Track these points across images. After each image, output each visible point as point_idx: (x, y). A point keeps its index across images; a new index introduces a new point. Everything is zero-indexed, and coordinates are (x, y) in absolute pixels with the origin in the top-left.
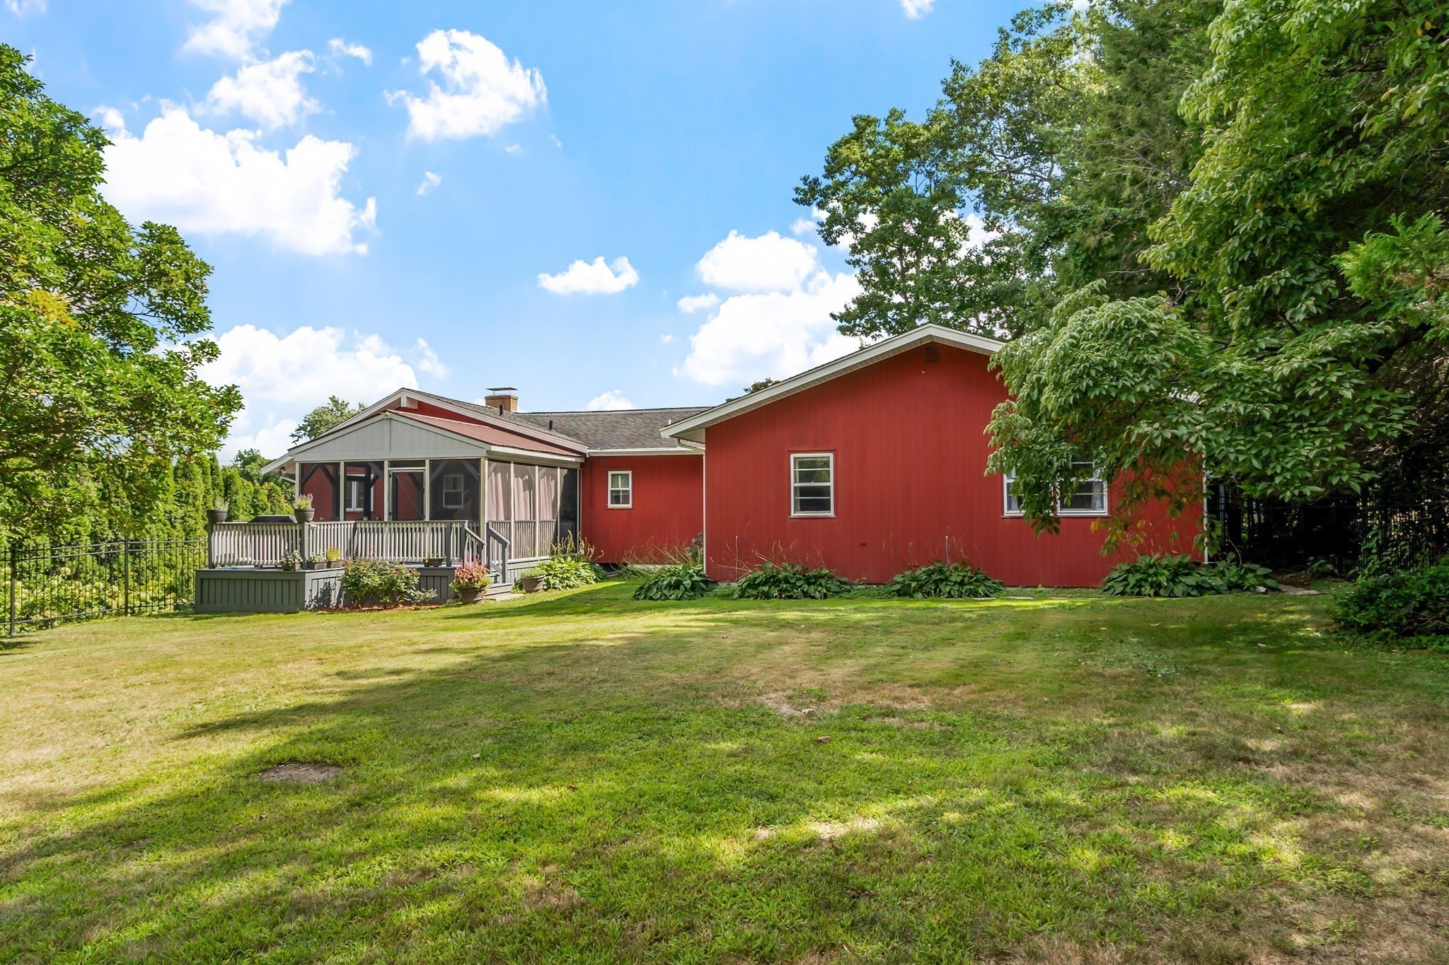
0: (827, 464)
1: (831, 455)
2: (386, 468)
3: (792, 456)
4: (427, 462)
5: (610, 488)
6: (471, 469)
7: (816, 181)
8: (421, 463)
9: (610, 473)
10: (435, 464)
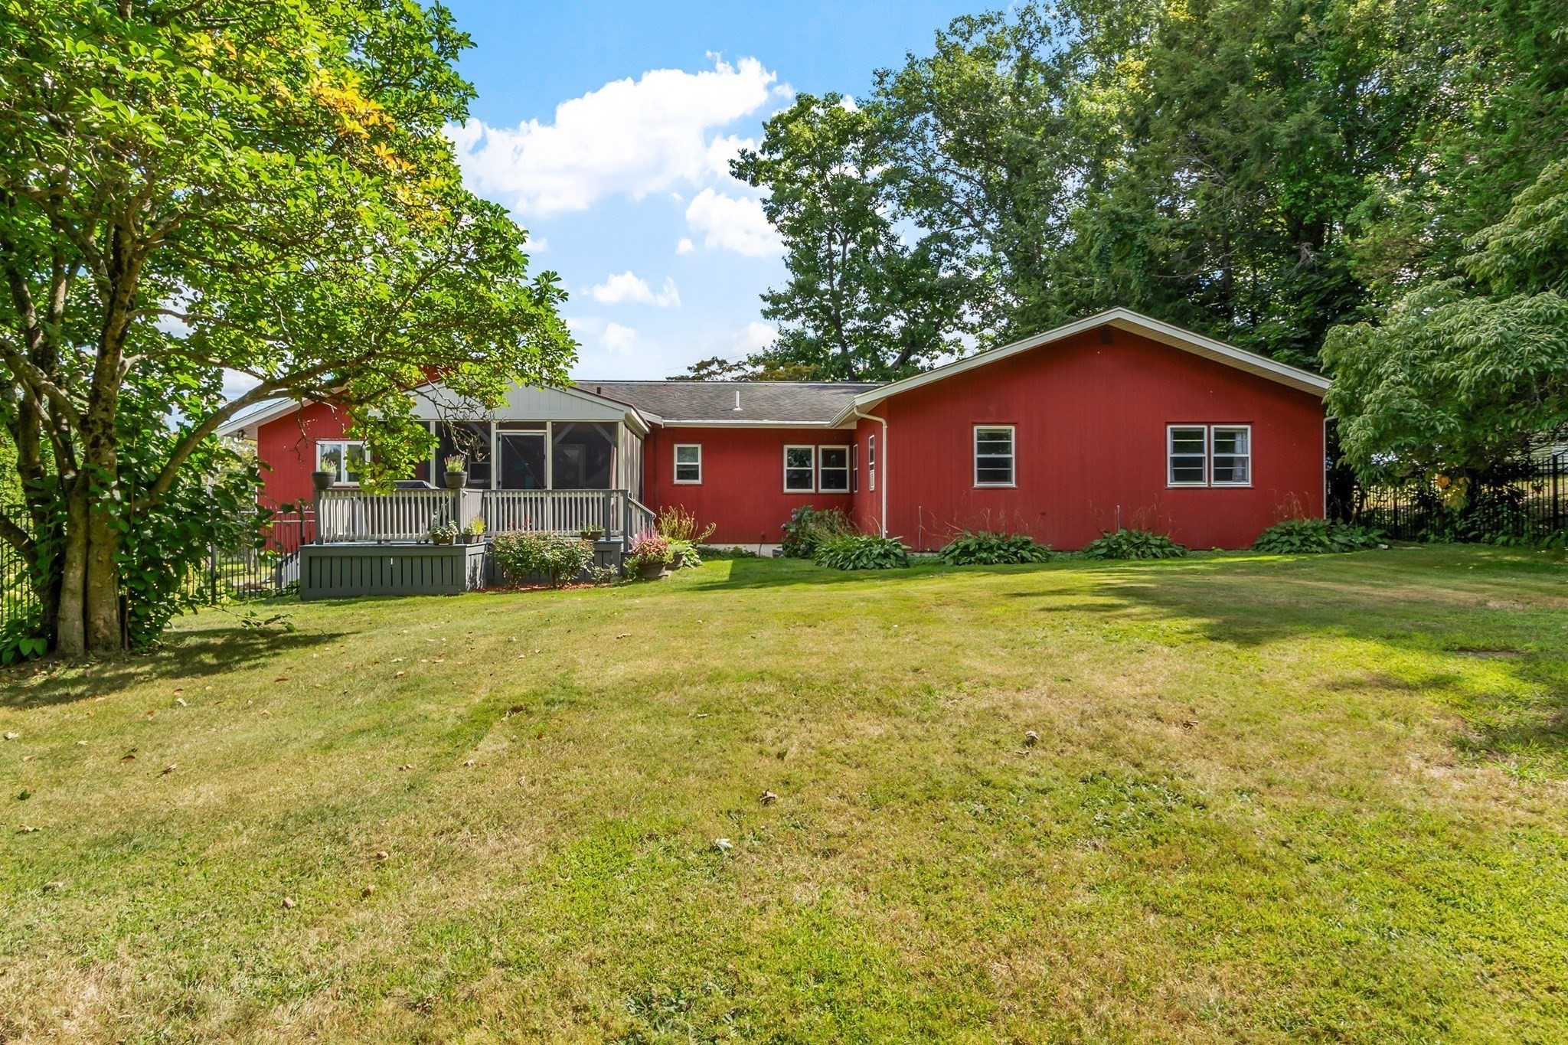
0: (1008, 437)
1: (1013, 428)
2: (494, 430)
3: (976, 428)
4: (549, 425)
5: (676, 463)
6: (604, 433)
7: (753, 155)
8: (542, 425)
9: (676, 446)
10: (558, 427)
